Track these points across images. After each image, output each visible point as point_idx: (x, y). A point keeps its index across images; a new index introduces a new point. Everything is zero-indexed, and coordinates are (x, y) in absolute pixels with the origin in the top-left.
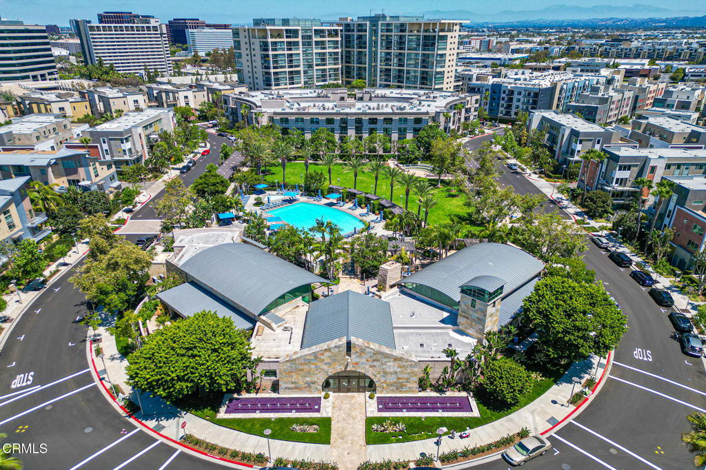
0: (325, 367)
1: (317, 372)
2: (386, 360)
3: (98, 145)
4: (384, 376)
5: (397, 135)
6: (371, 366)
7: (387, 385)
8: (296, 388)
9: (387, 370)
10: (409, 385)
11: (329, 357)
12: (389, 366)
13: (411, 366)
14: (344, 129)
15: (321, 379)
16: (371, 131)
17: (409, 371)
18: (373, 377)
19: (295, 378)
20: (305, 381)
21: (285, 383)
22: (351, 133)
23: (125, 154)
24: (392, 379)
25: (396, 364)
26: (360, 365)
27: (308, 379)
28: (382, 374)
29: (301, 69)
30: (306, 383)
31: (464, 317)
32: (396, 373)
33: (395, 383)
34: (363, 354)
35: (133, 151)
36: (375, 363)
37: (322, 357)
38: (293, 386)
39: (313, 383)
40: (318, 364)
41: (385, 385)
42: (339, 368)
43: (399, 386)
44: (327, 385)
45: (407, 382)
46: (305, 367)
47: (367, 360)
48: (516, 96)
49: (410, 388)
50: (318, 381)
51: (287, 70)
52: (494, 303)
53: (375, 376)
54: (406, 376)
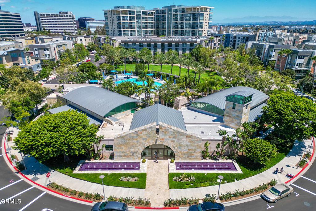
0: (143, 141)
1: (138, 145)
2: (181, 137)
3: (33, 52)
4: (180, 148)
5: (181, 52)
6: (172, 141)
7: (182, 154)
8: (125, 156)
9: (182, 144)
10: (196, 154)
11: (146, 134)
12: (184, 141)
13: (197, 141)
14: (155, 49)
15: (141, 149)
16: (169, 50)
17: (196, 145)
18: (173, 149)
19: (124, 149)
20: (130, 151)
21: (118, 152)
22: (159, 51)
23: (46, 57)
24: (185, 150)
25: (188, 140)
26: (165, 140)
27: (132, 150)
28: (179, 147)
29: (136, 29)
30: (131, 153)
31: (228, 116)
32: (187, 146)
33: (187, 153)
34: (167, 133)
35: (51, 56)
36: (174, 139)
37: (141, 135)
38: (123, 154)
39: (136, 153)
40: (139, 139)
41: (180, 154)
42: (151, 143)
43: (190, 155)
44: (144, 155)
45: (194, 152)
46: (130, 141)
47: (169, 137)
48: (237, 39)
49: (196, 156)
50: (139, 151)
51: (129, 29)
52: (247, 105)
53: (175, 148)
54: (194, 148)
